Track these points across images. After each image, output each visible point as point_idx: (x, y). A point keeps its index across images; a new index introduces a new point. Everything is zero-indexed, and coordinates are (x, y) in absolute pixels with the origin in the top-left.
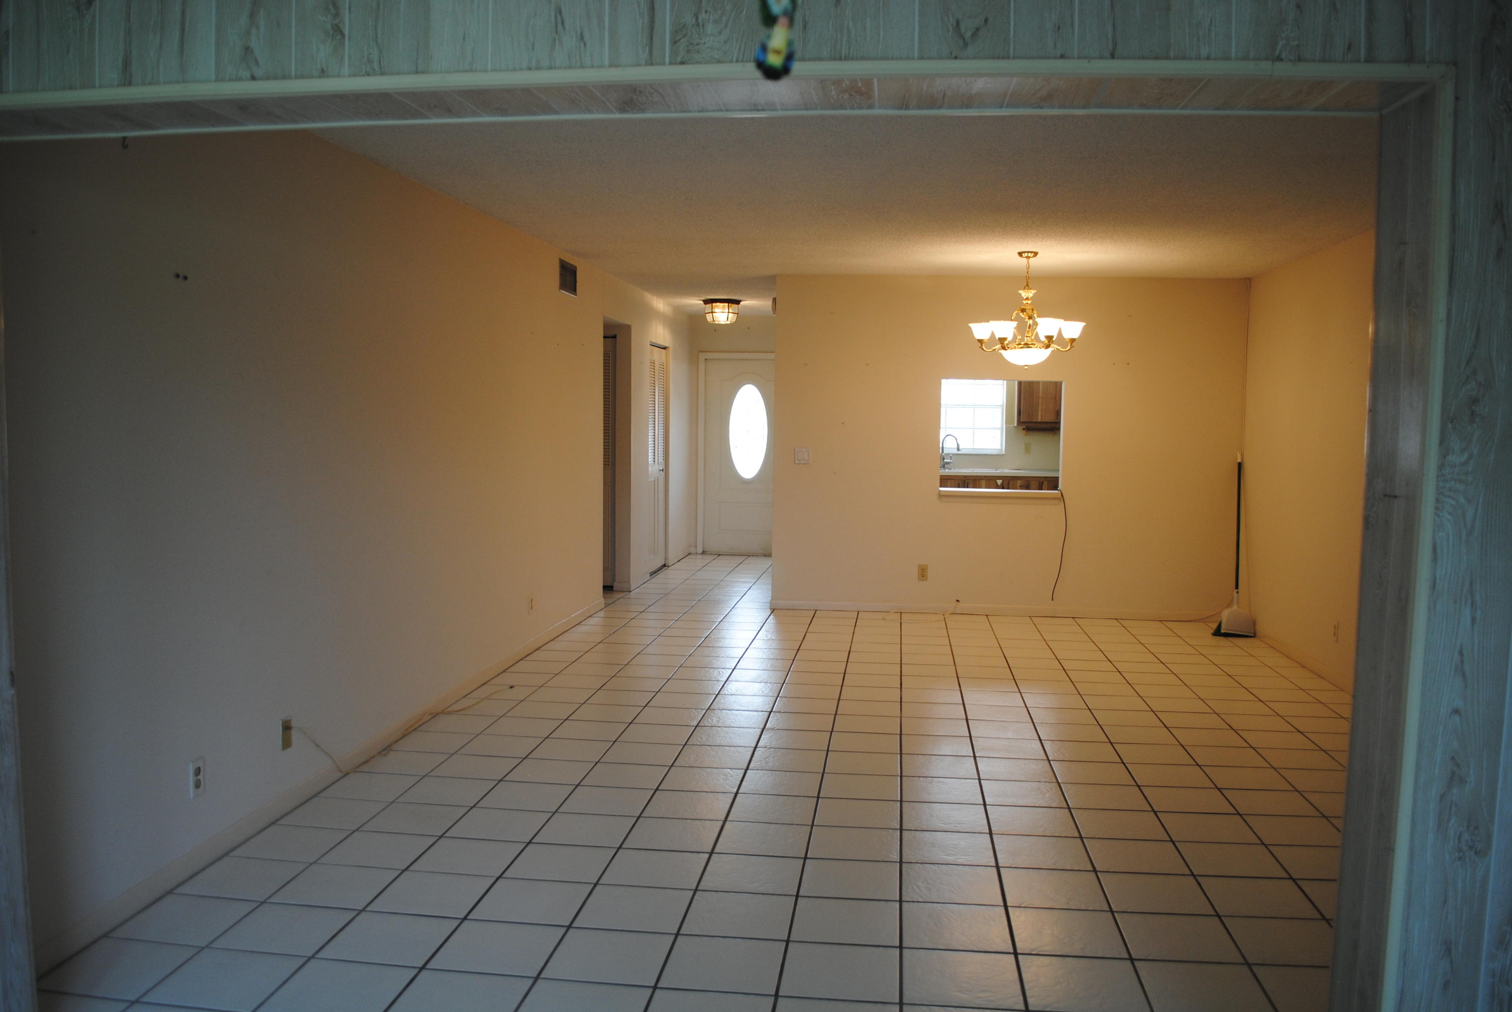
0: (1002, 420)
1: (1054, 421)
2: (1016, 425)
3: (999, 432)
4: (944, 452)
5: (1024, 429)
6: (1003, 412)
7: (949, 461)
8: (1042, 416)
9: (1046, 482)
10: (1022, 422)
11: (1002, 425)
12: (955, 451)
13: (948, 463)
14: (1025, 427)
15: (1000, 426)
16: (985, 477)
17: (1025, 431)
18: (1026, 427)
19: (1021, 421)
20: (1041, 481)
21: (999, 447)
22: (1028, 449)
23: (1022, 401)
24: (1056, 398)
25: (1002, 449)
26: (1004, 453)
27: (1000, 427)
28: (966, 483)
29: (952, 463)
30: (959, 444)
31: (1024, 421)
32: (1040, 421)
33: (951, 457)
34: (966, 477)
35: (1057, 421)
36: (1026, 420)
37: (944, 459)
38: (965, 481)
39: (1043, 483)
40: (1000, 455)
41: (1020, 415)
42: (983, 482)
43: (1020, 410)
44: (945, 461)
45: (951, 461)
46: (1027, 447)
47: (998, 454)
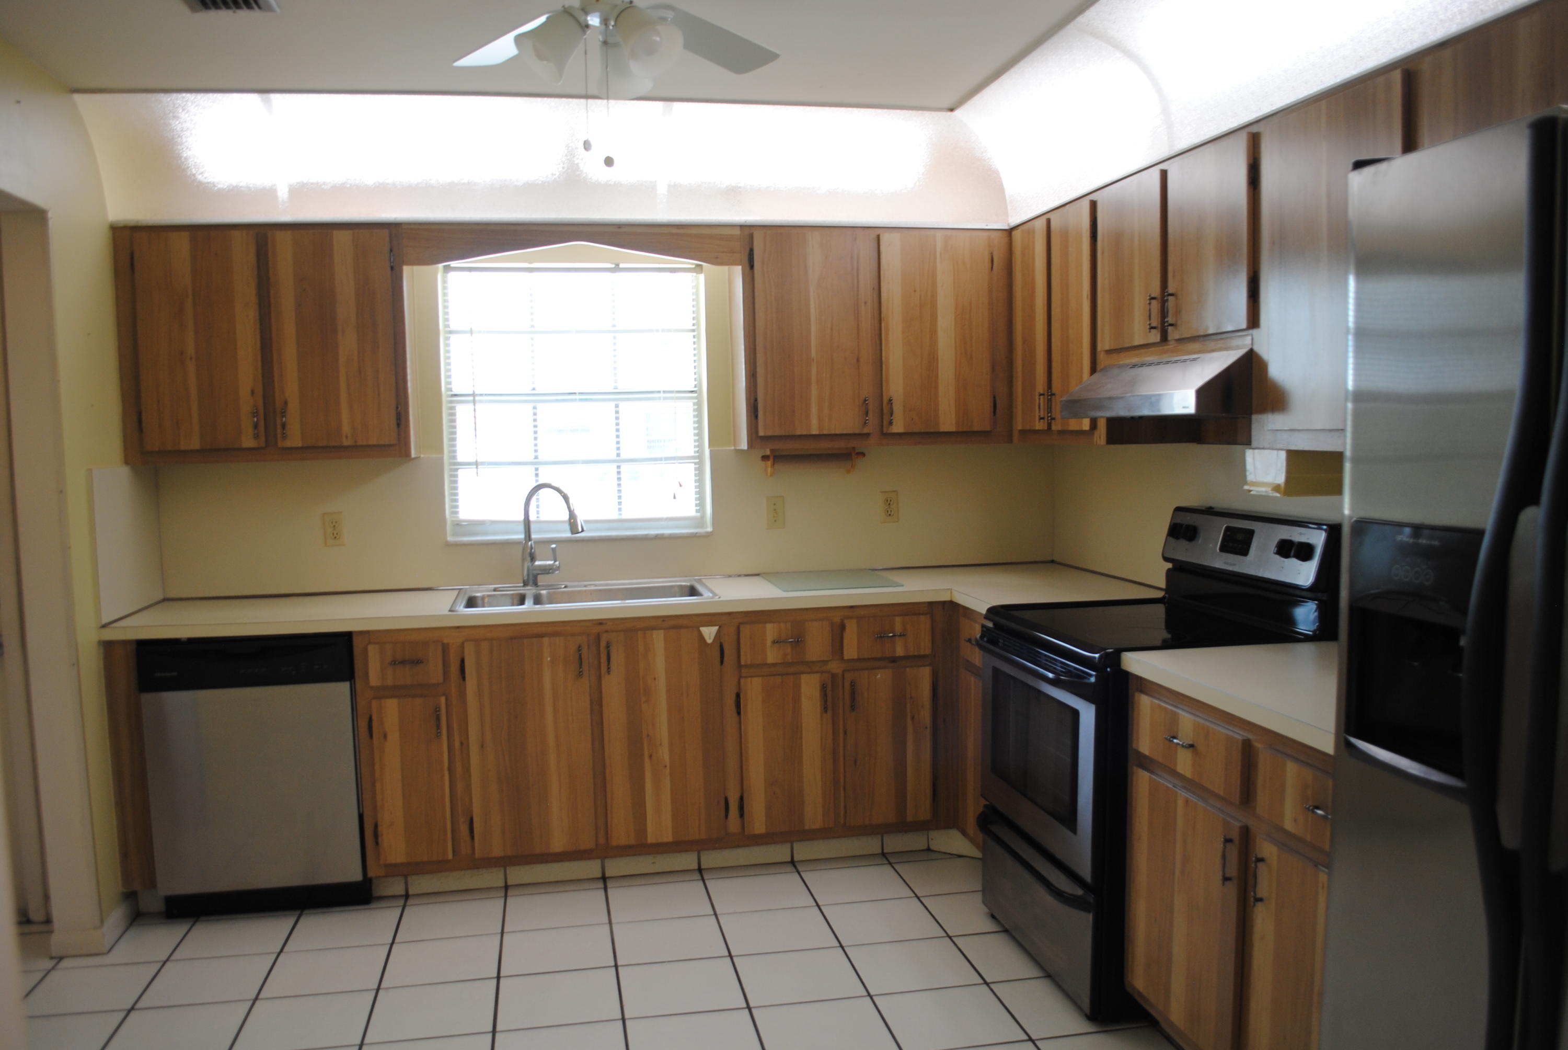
0: (699, 435)
1: (857, 431)
2: (744, 446)
3: (690, 469)
4: (533, 536)
5: (765, 458)
6: (699, 416)
7: (551, 562)
8: (820, 420)
9: (854, 621)
10: (763, 438)
11: (700, 446)
12: (568, 535)
13: (547, 570)
14: (768, 452)
15: (690, 451)
16: (664, 618)
17: (769, 463)
18: (772, 451)
19: (761, 433)
20: (837, 620)
21: (689, 510)
22: (776, 516)
23: (760, 371)
24: (858, 360)
25: (703, 517)
26: (709, 529)
27: (692, 454)
28: (603, 644)
29: (558, 568)
30: (577, 512)
31: (770, 433)
32: (815, 431)
33: (553, 550)
34: (600, 623)
35: (866, 431)
36: (778, 432)
37: (533, 558)
38: (598, 637)
39: (843, 627)
40: (697, 535)
41: (756, 417)
42: (658, 639)
43: (756, 400)
44: (537, 563)
45: (557, 563)
46: (775, 510)
47: (693, 533)
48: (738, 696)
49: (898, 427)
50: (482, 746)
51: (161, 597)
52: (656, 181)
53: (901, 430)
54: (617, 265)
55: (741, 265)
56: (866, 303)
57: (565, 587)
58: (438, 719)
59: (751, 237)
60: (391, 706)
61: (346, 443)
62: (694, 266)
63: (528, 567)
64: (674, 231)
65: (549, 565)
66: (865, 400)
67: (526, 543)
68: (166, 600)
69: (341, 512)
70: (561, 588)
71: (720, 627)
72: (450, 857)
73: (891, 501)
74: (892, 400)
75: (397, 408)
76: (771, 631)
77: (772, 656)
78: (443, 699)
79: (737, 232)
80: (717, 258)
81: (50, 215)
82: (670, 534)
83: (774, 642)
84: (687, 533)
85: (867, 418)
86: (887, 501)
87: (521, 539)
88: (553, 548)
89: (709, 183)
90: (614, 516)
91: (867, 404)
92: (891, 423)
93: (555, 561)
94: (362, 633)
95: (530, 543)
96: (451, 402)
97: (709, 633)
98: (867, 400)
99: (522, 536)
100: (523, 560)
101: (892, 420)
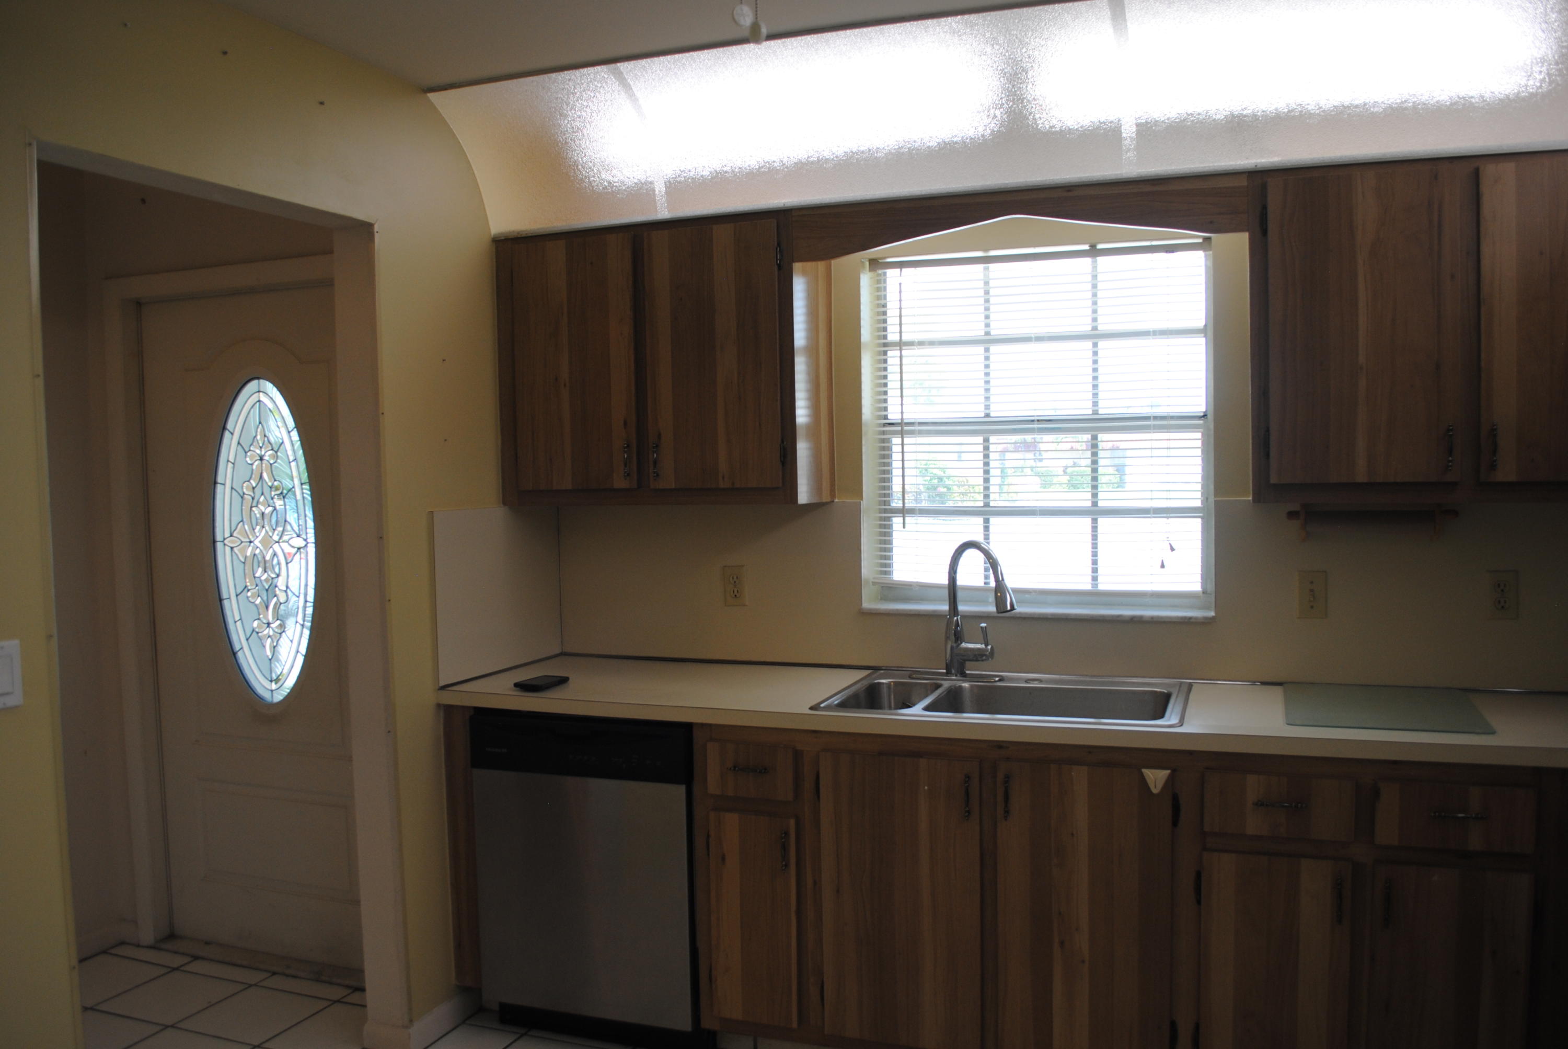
1: (1433, 479)
2: (1248, 497)
4: (961, 608)
5: (1292, 515)
7: (983, 646)
8: (1371, 460)
9: (1396, 785)
10: (1280, 486)
11: (1205, 494)
13: (978, 656)
14: (1295, 507)
16: (1092, 749)
18: (1302, 506)
19: (1274, 480)
20: (1367, 781)
22: (1314, 601)
23: (1275, 386)
24: (1438, 368)
26: (1211, 613)
28: (1001, 775)
29: (991, 654)
31: (1289, 480)
32: (1361, 478)
35: (1448, 478)
37: (959, 637)
38: (995, 766)
39: (1375, 793)
40: (1192, 620)
41: (1268, 455)
42: (1080, 778)
43: (1268, 430)
44: (964, 645)
45: (989, 647)
46: (1312, 591)
47: (1185, 618)
48: (1198, 875)
49: (1507, 472)
50: (838, 891)
51: (558, 651)
52: (1119, 120)
53: (1512, 478)
54: (1093, 246)
55: (1247, 230)
56: (1453, 277)
57: (1000, 680)
58: (785, 848)
59: (1264, 187)
60: (732, 820)
61: (722, 485)
62: (1200, 240)
63: (952, 648)
64: (1148, 188)
65: (979, 649)
66: (1449, 430)
67: (951, 618)
68: (563, 654)
69: (743, 566)
70: (995, 681)
71: (1174, 771)
72: (795, 1025)
73: (1505, 585)
74: (1496, 430)
75: (783, 442)
76: (1254, 786)
77: (1254, 824)
78: (792, 822)
79: (1244, 182)
80: (1211, 222)
81: (376, 228)
82: (1152, 618)
83: (1259, 804)
84: (1178, 617)
85: (1450, 459)
86: (1499, 585)
87: (945, 611)
88: (982, 627)
89: (1199, 114)
90: (1085, 585)
91: (1451, 435)
92: (1493, 466)
93: (986, 645)
94: (703, 725)
95: (955, 618)
96: (884, 433)
97: (1156, 778)
98: (1451, 430)
99: (945, 607)
100: (947, 638)
101: (1495, 461)
